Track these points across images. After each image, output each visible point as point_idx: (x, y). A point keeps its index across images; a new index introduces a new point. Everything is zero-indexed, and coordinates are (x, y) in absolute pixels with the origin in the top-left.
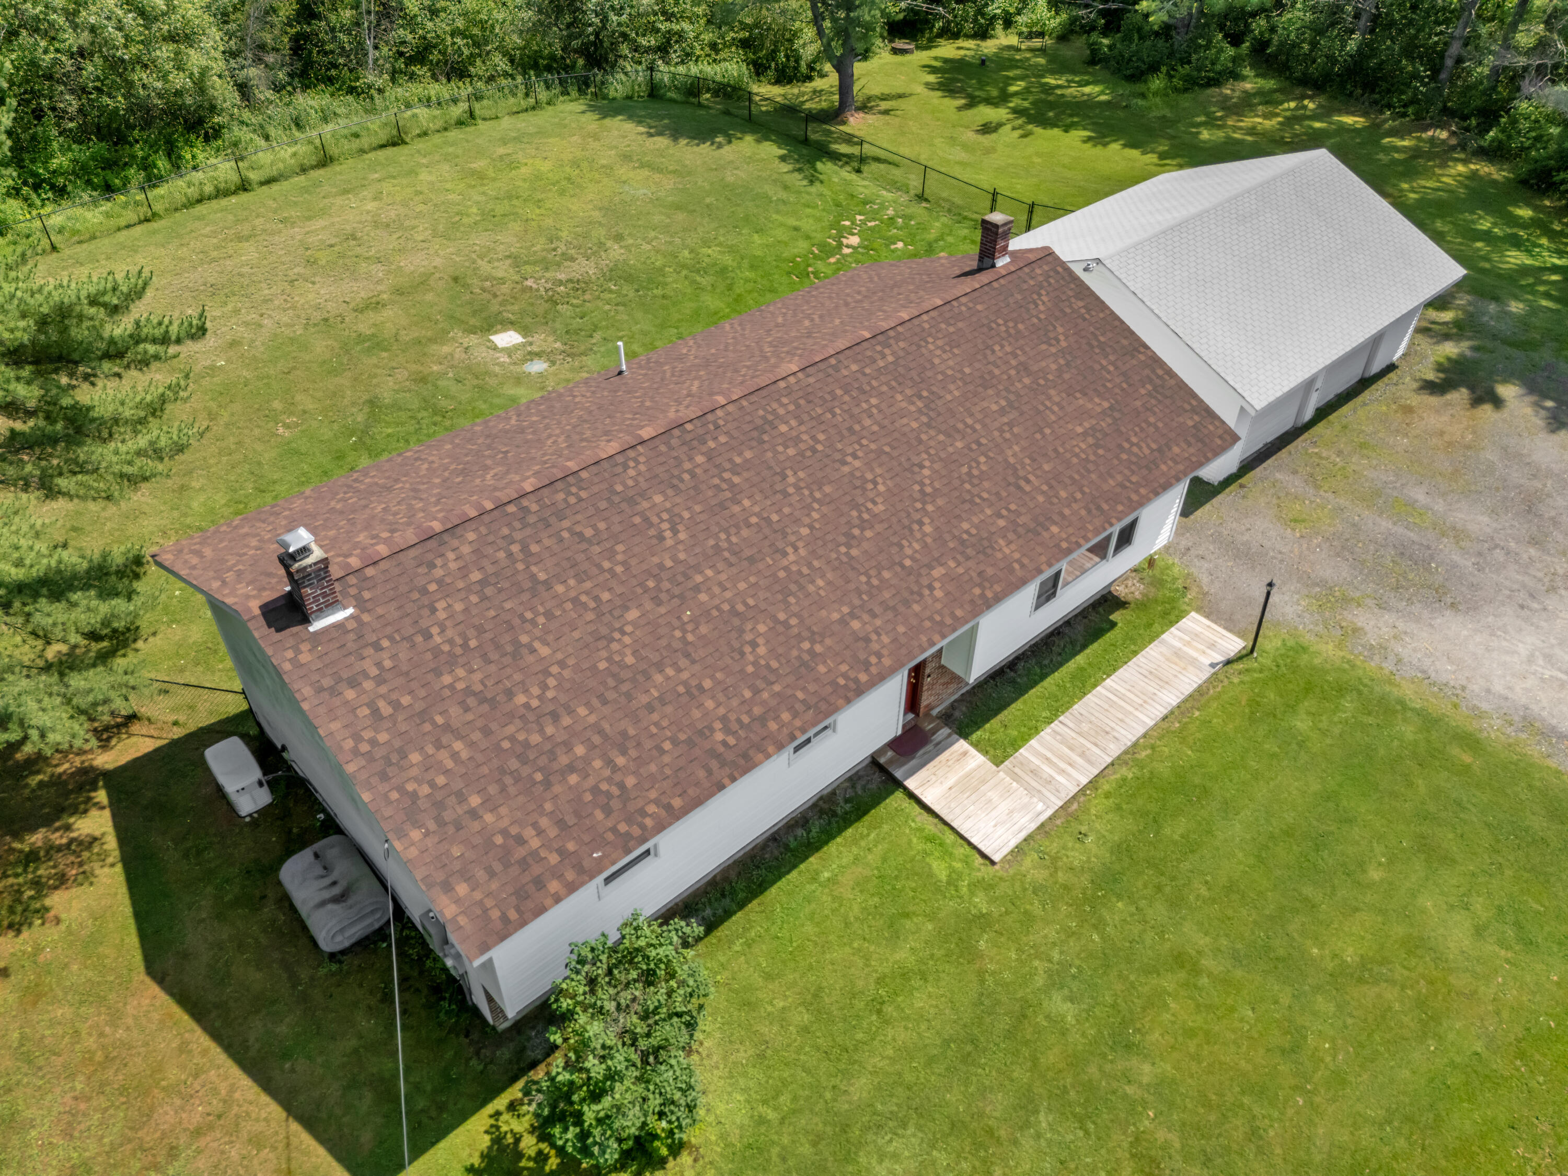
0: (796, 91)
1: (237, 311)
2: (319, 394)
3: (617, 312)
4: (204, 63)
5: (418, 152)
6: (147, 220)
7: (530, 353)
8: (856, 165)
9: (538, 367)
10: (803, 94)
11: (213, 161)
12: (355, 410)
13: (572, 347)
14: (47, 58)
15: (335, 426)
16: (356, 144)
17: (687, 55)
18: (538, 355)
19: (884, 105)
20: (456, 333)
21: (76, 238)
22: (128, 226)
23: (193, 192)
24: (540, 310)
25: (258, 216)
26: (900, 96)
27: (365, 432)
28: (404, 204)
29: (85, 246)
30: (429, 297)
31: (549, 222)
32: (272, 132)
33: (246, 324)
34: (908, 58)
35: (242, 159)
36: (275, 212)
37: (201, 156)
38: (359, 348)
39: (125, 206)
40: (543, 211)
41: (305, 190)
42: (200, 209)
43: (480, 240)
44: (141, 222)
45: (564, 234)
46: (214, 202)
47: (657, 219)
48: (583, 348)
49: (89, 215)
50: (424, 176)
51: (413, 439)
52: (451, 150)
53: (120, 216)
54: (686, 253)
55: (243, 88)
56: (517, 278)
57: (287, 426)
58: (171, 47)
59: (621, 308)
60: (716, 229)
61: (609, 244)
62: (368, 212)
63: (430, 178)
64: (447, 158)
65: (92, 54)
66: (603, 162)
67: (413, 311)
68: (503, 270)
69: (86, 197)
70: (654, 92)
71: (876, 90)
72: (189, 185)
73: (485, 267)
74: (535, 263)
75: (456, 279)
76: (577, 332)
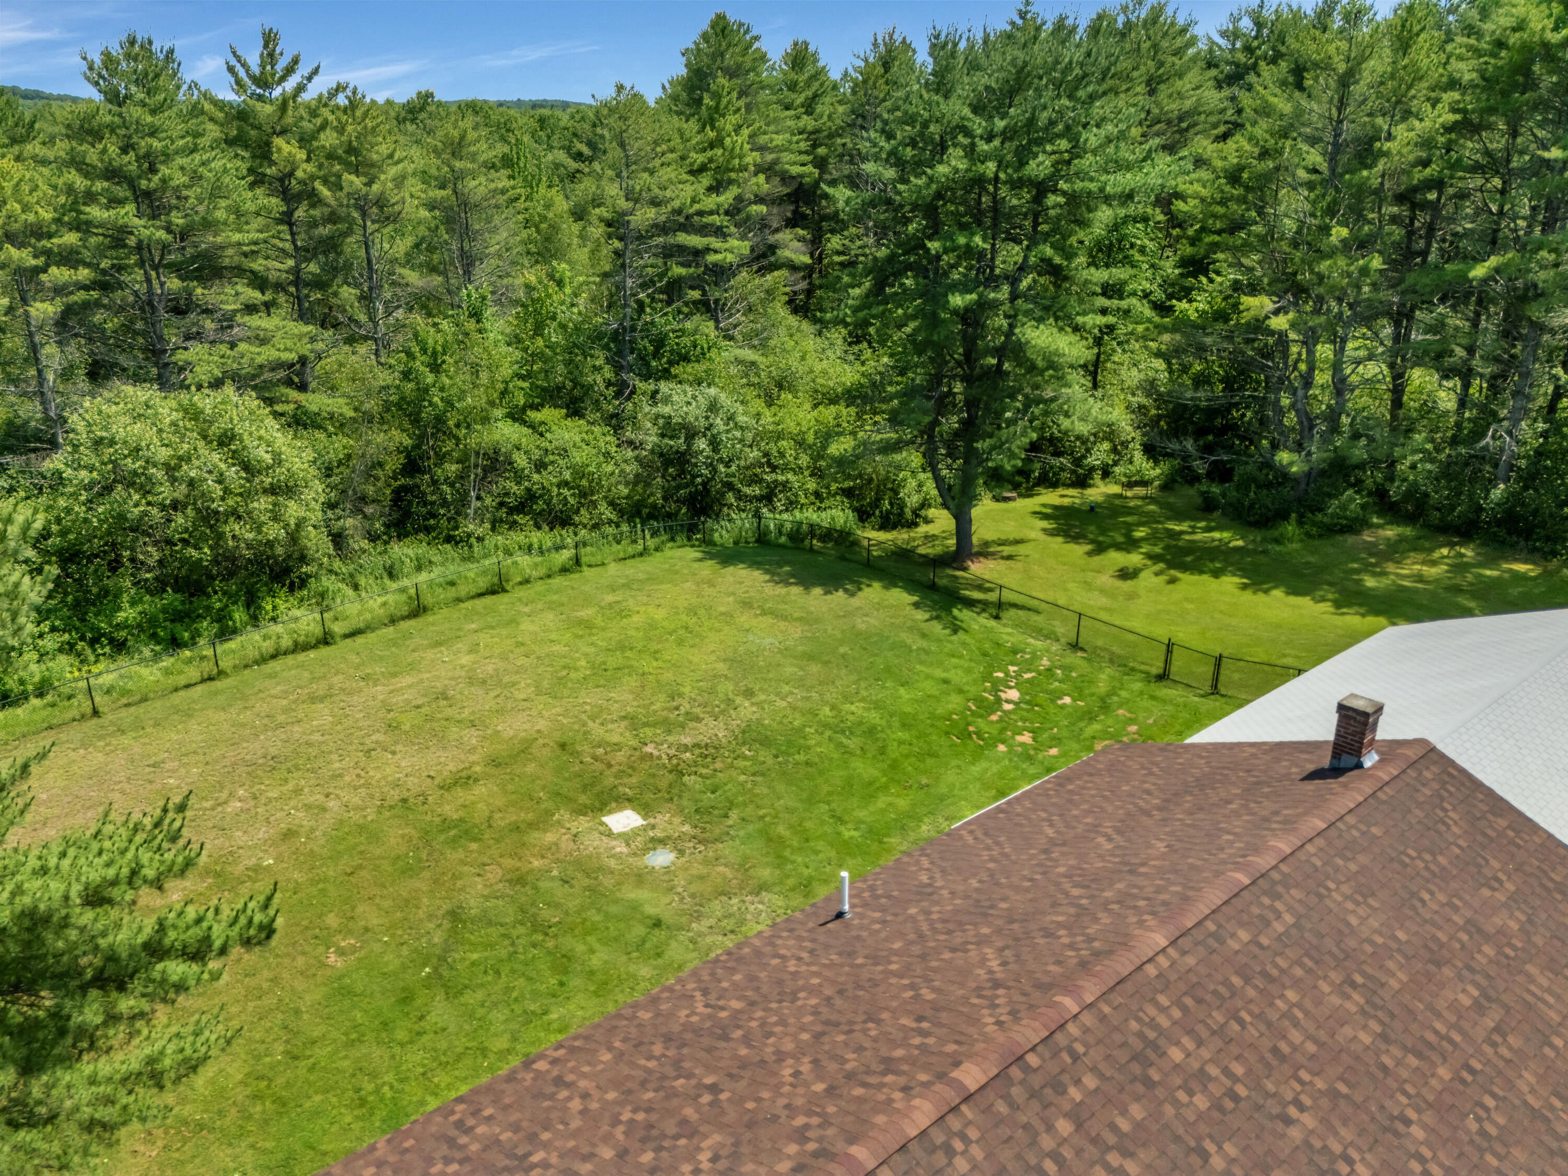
0: (905, 536)
1: (298, 791)
2: (386, 904)
3: (754, 783)
4: (302, 514)
5: (520, 600)
6: (211, 679)
7: (652, 840)
8: (994, 612)
9: (662, 858)
10: (914, 539)
11: (296, 613)
12: (431, 926)
13: (704, 830)
14: (136, 511)
15: (405, 951)
16: (452, 593)
17: (791, 503)
18: (662, 842)
19: (1007, 550)
20: (563, 815)
21: (124, 701)
22: (188, 686)
23: (268, 646)
24: (663, 784)
25: (337, 673)
26: (1017, 542)
27: (442, 959)
28: (504, 657)
29: (132, 709)
30: (531, 768)
31: (668, 676)
32: (362, 581)
33: (308, 807)
34: (1011, 504)
35: (328, 608)
36: (357, 668)
37: (282, 606)
38: (442, 838)
39: (189, 661)
40: (660, 663)
41: (394, 643)
42: (274, 665)
43: (591, 698)
44: (203, 681)
45: (686, 690)
46: (290, 657)
47: (789, 670)
48: (717, 831)
49: (144, 671)
50: (526, 626)
51: (505, 969)
52: (555, 597)
53: (181, 672)
54: (827, 710)
55: (338, 539)
56: (634, 743)
57: (341, 952)
58: (271, 499)
59: (759, 779)
60: (856, 682)
61: (739, 700)
62: (462, 667)
63: (532, 628)
64: (551, 606)
65: (185, 506)
66: (722, 609)
67: (510, 787)
68: (618, 734)
69: (147, 652)
70: (762, 538)
71: (990, 536)
72: (265, 638)
73: (597, 730)
74: (654, 725)
75: (563, 746)
76: (709, 810)
